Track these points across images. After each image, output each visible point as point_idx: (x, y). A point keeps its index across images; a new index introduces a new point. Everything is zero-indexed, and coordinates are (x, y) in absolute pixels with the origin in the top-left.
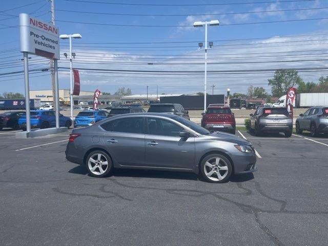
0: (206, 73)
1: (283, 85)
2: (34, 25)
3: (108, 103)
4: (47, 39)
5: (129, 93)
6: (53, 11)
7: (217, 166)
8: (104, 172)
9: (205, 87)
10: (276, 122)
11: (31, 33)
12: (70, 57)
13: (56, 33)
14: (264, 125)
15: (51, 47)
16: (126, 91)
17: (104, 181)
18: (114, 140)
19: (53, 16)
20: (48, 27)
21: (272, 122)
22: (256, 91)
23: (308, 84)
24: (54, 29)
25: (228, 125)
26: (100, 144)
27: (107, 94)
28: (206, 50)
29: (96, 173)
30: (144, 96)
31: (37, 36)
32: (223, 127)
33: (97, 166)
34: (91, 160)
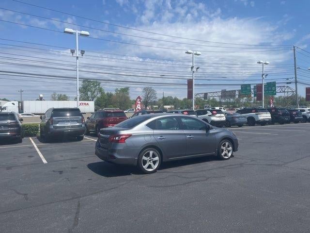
1: (89, 93)
8: (156, 167)
23: (108, 94)
28: (77, 57)
29: (150, 170)
33: (148, 164)
34: (144, 157)
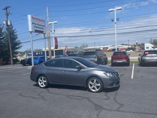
0: (116, 34)
2: (34, 19)
3: (77, 51)
4: (40, 25)
5: (87, 46)
6: (47, 12)
7: (95, 83)
8: (45, 85)
9: (116, 41)
10: (152, 58)
11: (33, 23)
12: (53, 32)
13: (44, 22)
14: (144, 60)
15: (42, 28)
16: (85, 45)
17: (45, 90)
18: (48, 70)
19: (47, 14)
20: (40, 20)
21: (149, 58)
22: (154, 41)
24: (43, 20)
25: (124, 61)
26: (43, 72)
27: (77, 47)
28: (115, 23)
29: (42, 86)
30: (94, 47)
31: (36, 24)
32: (122, 62)
33: (42, 83)
34: (40, 80)
